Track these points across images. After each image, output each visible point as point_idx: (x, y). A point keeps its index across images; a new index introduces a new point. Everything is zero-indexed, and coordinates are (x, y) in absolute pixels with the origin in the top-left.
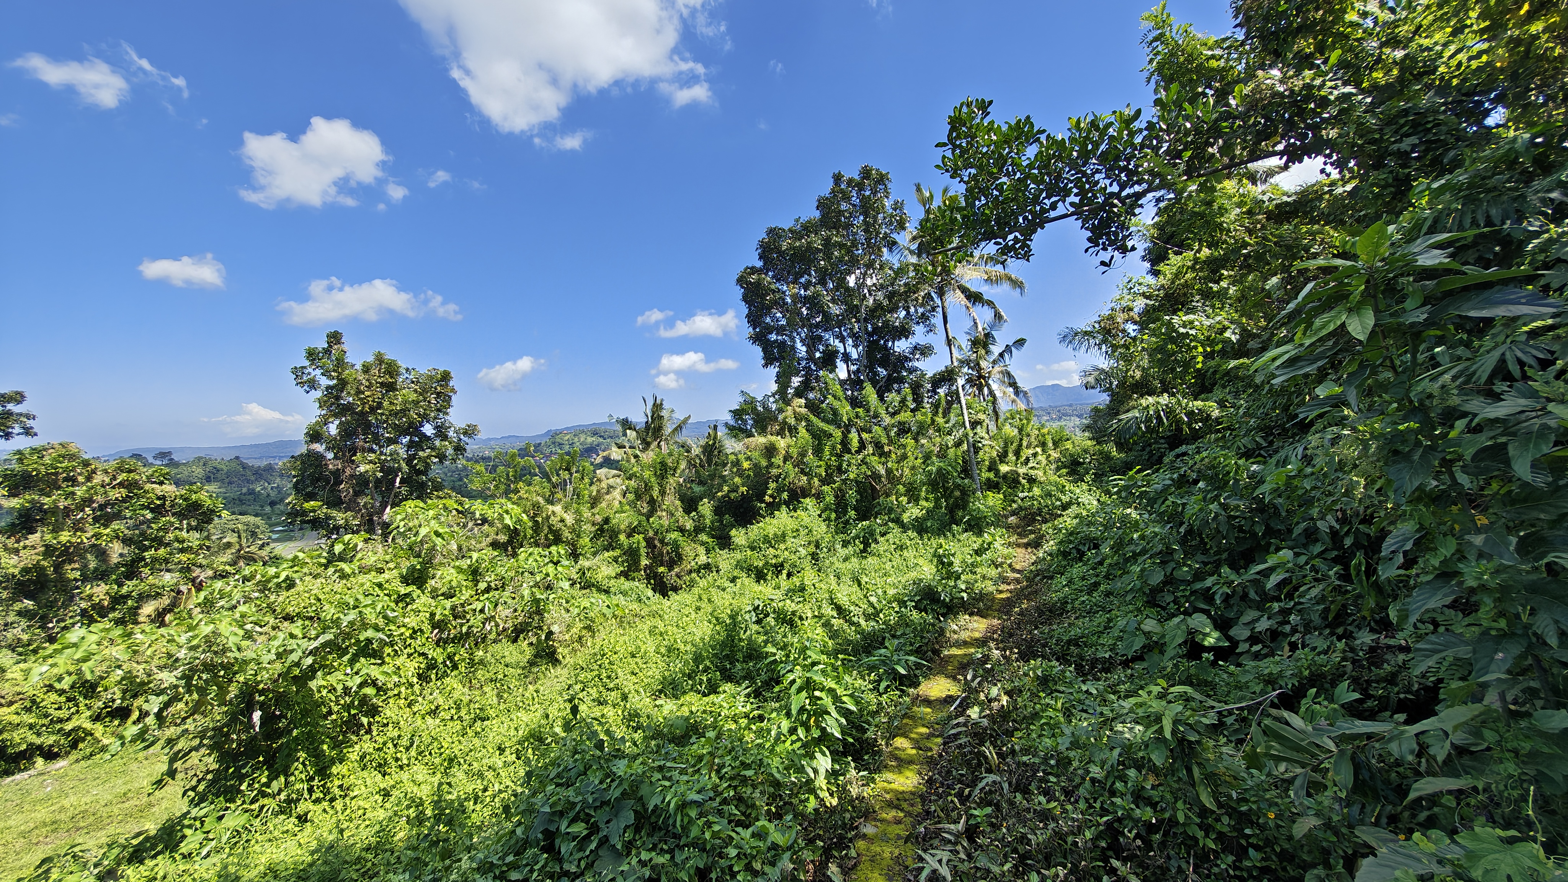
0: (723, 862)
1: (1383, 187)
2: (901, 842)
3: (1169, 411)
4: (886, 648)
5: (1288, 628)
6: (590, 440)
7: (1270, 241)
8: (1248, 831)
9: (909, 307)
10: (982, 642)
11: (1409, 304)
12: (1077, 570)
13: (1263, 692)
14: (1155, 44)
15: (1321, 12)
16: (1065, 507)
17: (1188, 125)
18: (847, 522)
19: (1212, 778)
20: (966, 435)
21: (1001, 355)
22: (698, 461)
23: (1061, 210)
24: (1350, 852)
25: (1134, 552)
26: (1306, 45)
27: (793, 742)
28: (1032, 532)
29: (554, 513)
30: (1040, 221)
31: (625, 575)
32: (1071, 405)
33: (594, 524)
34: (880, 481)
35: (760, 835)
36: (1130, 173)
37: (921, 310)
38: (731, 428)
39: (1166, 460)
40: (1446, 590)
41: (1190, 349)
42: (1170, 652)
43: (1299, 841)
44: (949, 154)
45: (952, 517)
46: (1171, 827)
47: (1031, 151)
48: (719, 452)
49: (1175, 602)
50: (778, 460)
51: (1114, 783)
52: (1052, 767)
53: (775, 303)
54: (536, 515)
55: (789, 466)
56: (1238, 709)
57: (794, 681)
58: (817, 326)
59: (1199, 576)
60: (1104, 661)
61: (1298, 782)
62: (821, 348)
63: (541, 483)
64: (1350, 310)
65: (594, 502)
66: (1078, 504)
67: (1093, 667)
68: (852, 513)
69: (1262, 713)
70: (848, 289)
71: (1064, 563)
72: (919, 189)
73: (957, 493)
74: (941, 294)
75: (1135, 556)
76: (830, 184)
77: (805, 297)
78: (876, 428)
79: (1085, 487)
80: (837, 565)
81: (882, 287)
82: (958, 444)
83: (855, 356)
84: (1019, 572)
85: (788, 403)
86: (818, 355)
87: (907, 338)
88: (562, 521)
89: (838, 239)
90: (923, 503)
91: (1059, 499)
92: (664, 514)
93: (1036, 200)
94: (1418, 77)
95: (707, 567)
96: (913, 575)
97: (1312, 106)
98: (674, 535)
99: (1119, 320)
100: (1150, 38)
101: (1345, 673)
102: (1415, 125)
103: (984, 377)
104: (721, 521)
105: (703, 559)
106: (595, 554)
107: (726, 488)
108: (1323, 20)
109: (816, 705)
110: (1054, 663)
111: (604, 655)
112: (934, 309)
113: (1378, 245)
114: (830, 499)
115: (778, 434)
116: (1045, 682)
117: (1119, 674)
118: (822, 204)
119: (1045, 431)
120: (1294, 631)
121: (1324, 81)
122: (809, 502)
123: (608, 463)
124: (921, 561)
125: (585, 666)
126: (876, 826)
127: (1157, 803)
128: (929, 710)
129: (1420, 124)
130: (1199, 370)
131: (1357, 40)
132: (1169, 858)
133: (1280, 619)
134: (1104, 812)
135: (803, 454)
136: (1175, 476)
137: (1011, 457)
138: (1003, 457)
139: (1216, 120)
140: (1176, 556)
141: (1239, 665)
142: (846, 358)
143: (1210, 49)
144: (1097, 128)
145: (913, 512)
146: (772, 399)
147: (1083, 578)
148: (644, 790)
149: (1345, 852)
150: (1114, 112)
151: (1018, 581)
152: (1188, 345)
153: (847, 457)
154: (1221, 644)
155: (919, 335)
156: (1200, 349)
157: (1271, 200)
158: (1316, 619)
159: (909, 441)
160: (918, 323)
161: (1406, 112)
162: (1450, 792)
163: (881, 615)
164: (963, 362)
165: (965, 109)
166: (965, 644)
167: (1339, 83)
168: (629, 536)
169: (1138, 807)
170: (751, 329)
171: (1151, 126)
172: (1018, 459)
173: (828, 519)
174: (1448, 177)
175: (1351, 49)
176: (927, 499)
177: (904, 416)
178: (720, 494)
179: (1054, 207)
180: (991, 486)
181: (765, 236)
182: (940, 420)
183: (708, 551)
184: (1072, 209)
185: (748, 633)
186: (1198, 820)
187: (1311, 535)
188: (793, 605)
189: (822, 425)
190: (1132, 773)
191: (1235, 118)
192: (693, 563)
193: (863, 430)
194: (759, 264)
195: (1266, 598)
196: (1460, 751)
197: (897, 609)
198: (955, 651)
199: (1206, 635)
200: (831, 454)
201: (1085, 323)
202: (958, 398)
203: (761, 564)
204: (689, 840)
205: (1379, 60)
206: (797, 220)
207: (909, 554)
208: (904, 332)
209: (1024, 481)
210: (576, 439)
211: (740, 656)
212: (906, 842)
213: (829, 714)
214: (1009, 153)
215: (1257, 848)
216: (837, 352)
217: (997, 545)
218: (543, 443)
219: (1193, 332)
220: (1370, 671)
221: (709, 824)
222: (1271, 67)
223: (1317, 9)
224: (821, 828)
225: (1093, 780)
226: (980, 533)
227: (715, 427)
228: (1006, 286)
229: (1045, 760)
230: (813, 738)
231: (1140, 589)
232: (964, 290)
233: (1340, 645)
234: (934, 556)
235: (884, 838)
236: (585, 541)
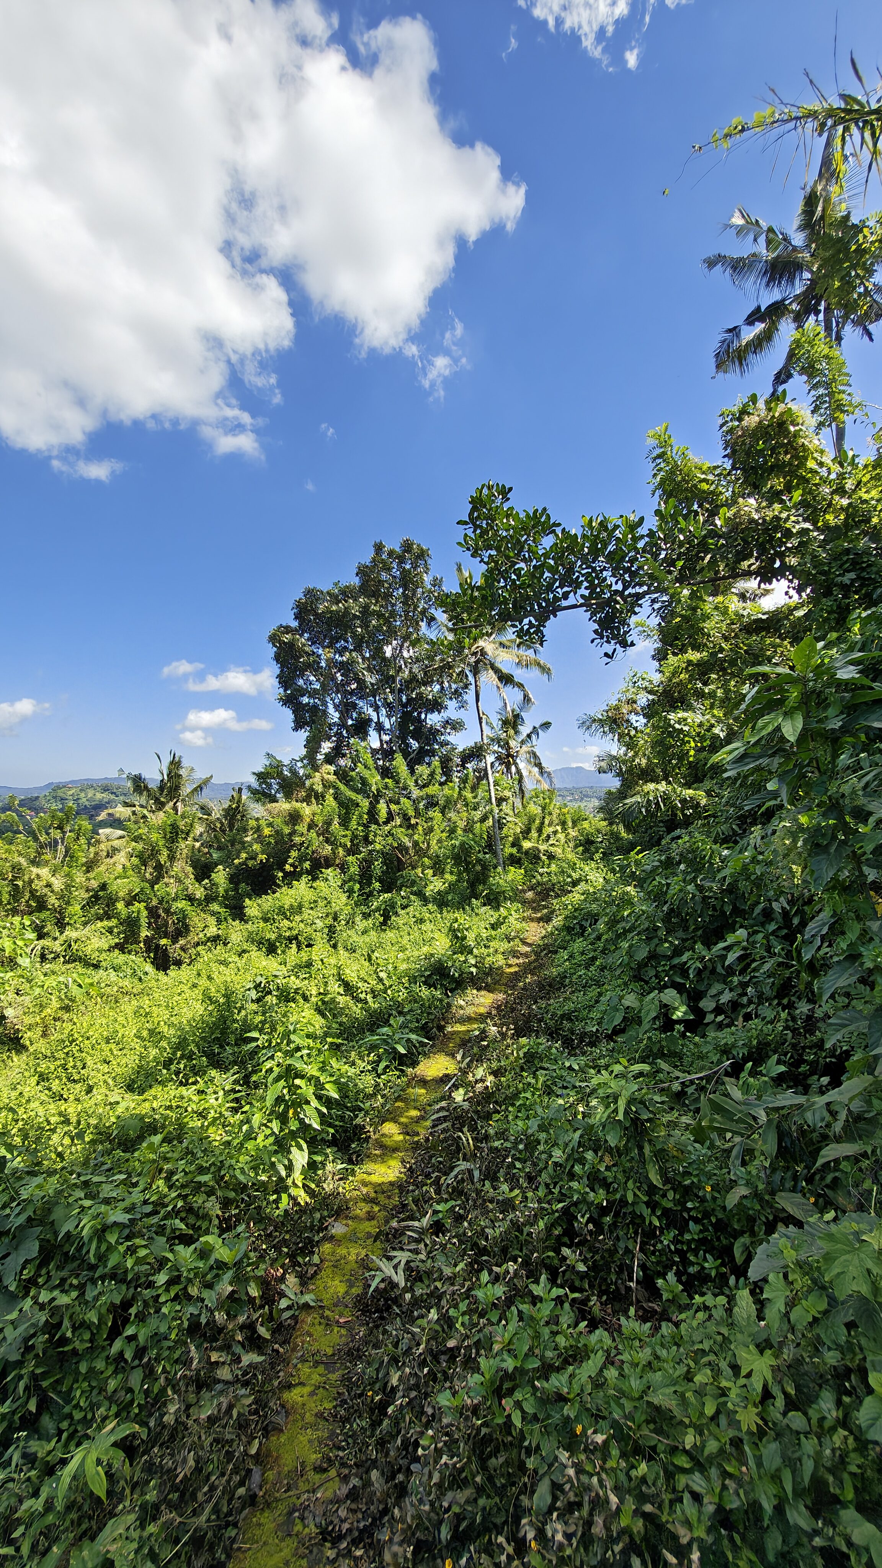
0: (147, 1293)
1: (829, 613)
2: (370, 1241)
3: (666, 798)
4: (390, 1025)
5: (745, 1000)
6: (99, 796)
7: (741, 648)
8: (689, 1205)
9: (443, 682)
10: (482, 1018)
11: (831, 712)
12: (579, 945)
13: (720, 1062)
14: (658, 461)
15: (789, 456)
16: (575, 883)
17: (682, 538)
18: (370, 894)
19: (661, 1155)
20: (492, 811)
21: (529, 736)
22: (219, 825)
23: (571, 600)
24: (771, 1218)
25: (624, 928)
26: (777, 482)
27: (266, 1137)
28: (545, 907)
29: (38, 876)
30: (552, 609)
31: (121, 947)
32: (592, 787)
33: (87, 890)
34: (407, 853)
35: (204, 1254)
36: (633, 574)
37: (454, 686)
38: (254, 792)
39: (664, 842)
40: (850, 971)
41: (684, 743)
42: (646, 1026)
43: (731, 1210)
44: (470, 532)
45: (473, 891)
46: (621, 1207)
47: (548, 542)
48: (243, 816)
49: (656, 976)
50: (302, 828)
51: (573, 1166)
52: (520, 1152)
53: (308, 666)
54: (15, 878)
55: (313, 834)
56: (698, 1079)
57: (270, 1070)
58: (352, 693)
59: (677, 952)
60: (592, 1034)
61: (734, 1152)
62: (355, 715)
63: (26, 842)
64: (786, 714)
65: (89, 866)
66: (587, 881)
67: (581, 1041)
68: (377, 885)
69: (717, 1082)
70: (384, 659)
71: (568, 938)
72: (459, 569)
73: (478, 868)
74: (476, 672)
75: (626, 932)
76: (372, 554)
77: (342, 663)
78: (403, 800)
79: (593, 865)
80: (355, 938)
81: (418, 660)
82: (483, 819)
83: (387, 726)
84: (530, 945)
85: (316, 768)
86: (350, 722)
87: (439, 712)
88: (49, 885)
89: (377, 608)
90: (448, 876)
91: (570, 876)
92: (172, 881)
93: (550, 588)
94: (857, 525)
95: (216, 939)
96: (425, 949)
97: (779, 535)
98: (181, 904)
99: (625, 711)
100: (654, 455)
101: (786, 1041)
102: (854, 563)
103: (512, 757)
104: (236, 889)
105: (213, 931)
106: (85, 924)
107: (244, 855)
108: (790, 464)
109: (295, 1094)
110: (543, 1040)
111: (74, 1041)
112: (466, 686)
113: (809, 658)
114: (354, 870)
115: (303, 801)
116: (531, 1060)
117: (604, 1047)
118: (362, 571)
119: (565, 810)
120: (750, 1002)
121: (789, 516)
122: (329, 872)
123: (115, 823)
124: (437, 935)
125: (49, 1054)
126: (347, 1225)
127: (611, 1183)
128: (423, 1091)
129: (858, 563)
130: (690, 763)
131: (815, 485)
132: (618, 1238)
133: (740, 991)
134: (562, 1197)
135: (328, 823)
136: (663, 858)
137: (534, 834)
138: (526, 832)
139: (705, 537)
140: (659, 933)
141: (704, 1036)
142: (380, 728)
143: (703, 473)
144: (606, 529)
145: (436, 885)
146: (299, 764)
147: (582, 953)
148: (58, 1214)
149: (767, 1218)
150: (621, 516)
151: (526, 955)
152: (683, 740)
153: (373, 827)
154: (687, 1017)
155: (452, 711)
156: (693, 744)
157: (749, 615)
158: (767, 991)
159: (436, 814)
160: (451, 699)
161: (847, 551)
162: (847, 1158)
163: (389, 992)
164: (493, 740)
165: (485, 491)
166: (469, 1019)
167: (800, 519)
168: (128, 904)
169: (593, 1190)
170: (281, 690)
171: (651, 534)
172: (539, 836)
173: (351, 891)
174: (874, 609)
175: (810, 492)
176: (451, 873)
177: (433, 789)
178: (236, 861)
179: (566, 596)
180: (514, 861)
181: (301, 596)
182: (469, 795)
183: (219, 921)
184: (582, 601)
185: (243, 1013)
186: (645, 1199)
187: (768, 914)
188: (298, 981)
189: (353, 795)
190: (589, 1155)
191: (720, 537)
192: (201, 935)
193: (391, 801)
194: (295, 624)
195: (730, 971)
196: (857, 1118)
197: (407, 985)
198: (459, 1028)
199: (676, 1009)
200: (358, 824)
201: (598, 710)
202: (486, 774)
203: (273, 937)
204: (106, 1270)
205: (830, 505)
206: (336, 584)
207: (427, 926)
208: (436, 706)
209: (544, 858)
210: (83, 795)
211: (232, 1039)
212: (375, 1241)
213: (308, 1103)
214: (526, 540)
215: (697, 1221)
216: (370, 720)
217: (512, 919)
218: (41, 796)
219: (686, 728)
220: (806, 1038)
221: (132, 1250)
222: (749, 495)
223: (786, 453)
224: (287, 1232)
225: (556, 1164)
226: (497, 908)
227: (240, 790)
228: (536, 672)
229: (516, 1143)
230: (291, 1132)
231: (628, 964)
232: (497, 671)
233: (784, 1015)
234: (450, 930)
235: (352, 1238)
236: (76, 908)
